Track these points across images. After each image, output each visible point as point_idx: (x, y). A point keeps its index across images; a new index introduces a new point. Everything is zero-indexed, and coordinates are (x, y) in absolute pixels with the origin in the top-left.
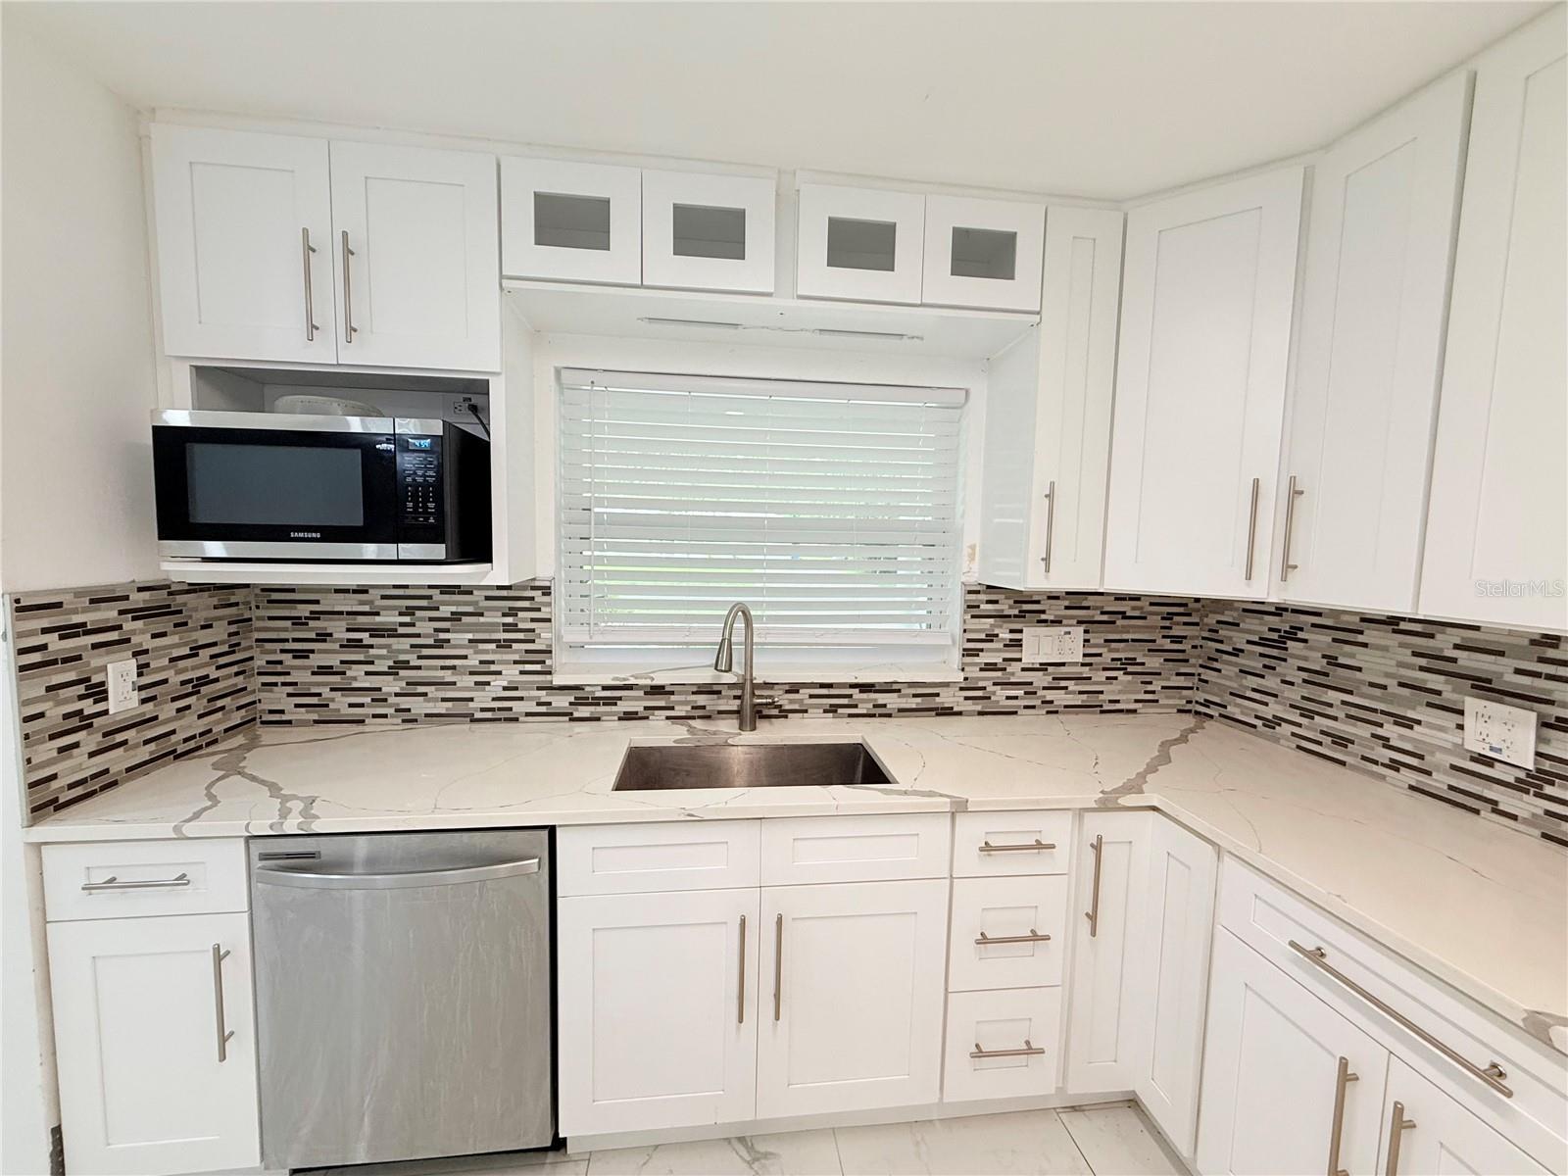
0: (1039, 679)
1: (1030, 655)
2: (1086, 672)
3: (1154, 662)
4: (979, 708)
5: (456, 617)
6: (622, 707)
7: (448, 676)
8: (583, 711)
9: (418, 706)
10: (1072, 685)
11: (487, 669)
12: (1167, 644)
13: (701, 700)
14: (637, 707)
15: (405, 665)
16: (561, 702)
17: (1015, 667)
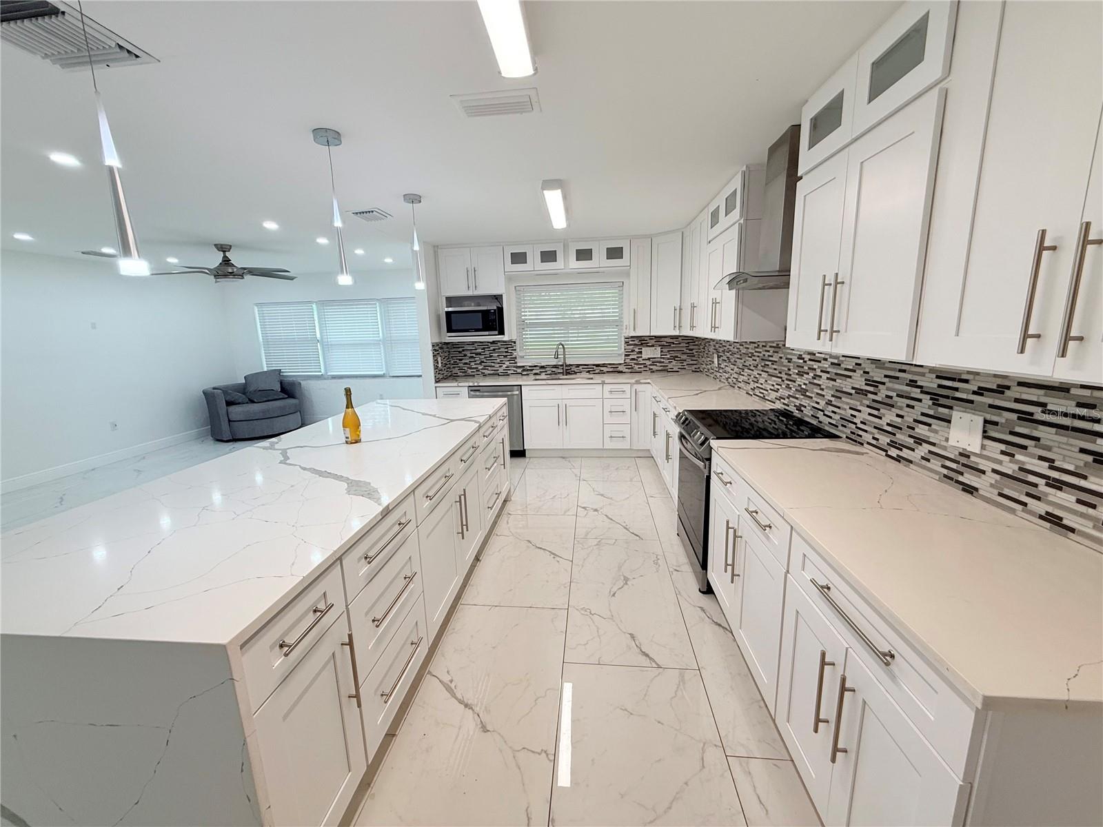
0: (648, 363)
1: (644, 356)
2: (662, 360)
3: (684, 357)
4: (630, 371)
5: (494, 350)
6: (534, 372)
7: (493, 364)
8: (525, 373)
9: (486, 372)
10: (658, 364)
11: (502, 363)
12: (688, 351)
13: (554, 370)
14: (538, 372)
15: (483, 362)
16: (519, 370)
17: (640, 359)
